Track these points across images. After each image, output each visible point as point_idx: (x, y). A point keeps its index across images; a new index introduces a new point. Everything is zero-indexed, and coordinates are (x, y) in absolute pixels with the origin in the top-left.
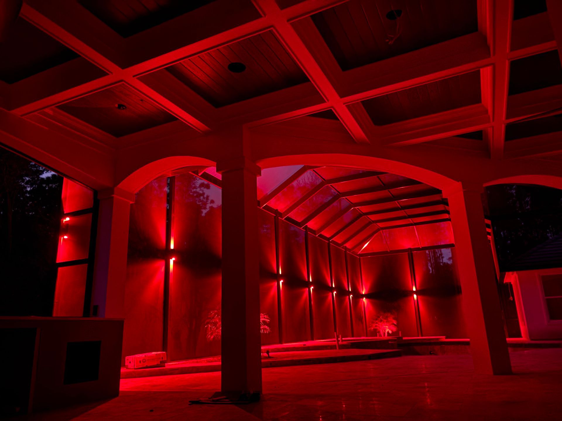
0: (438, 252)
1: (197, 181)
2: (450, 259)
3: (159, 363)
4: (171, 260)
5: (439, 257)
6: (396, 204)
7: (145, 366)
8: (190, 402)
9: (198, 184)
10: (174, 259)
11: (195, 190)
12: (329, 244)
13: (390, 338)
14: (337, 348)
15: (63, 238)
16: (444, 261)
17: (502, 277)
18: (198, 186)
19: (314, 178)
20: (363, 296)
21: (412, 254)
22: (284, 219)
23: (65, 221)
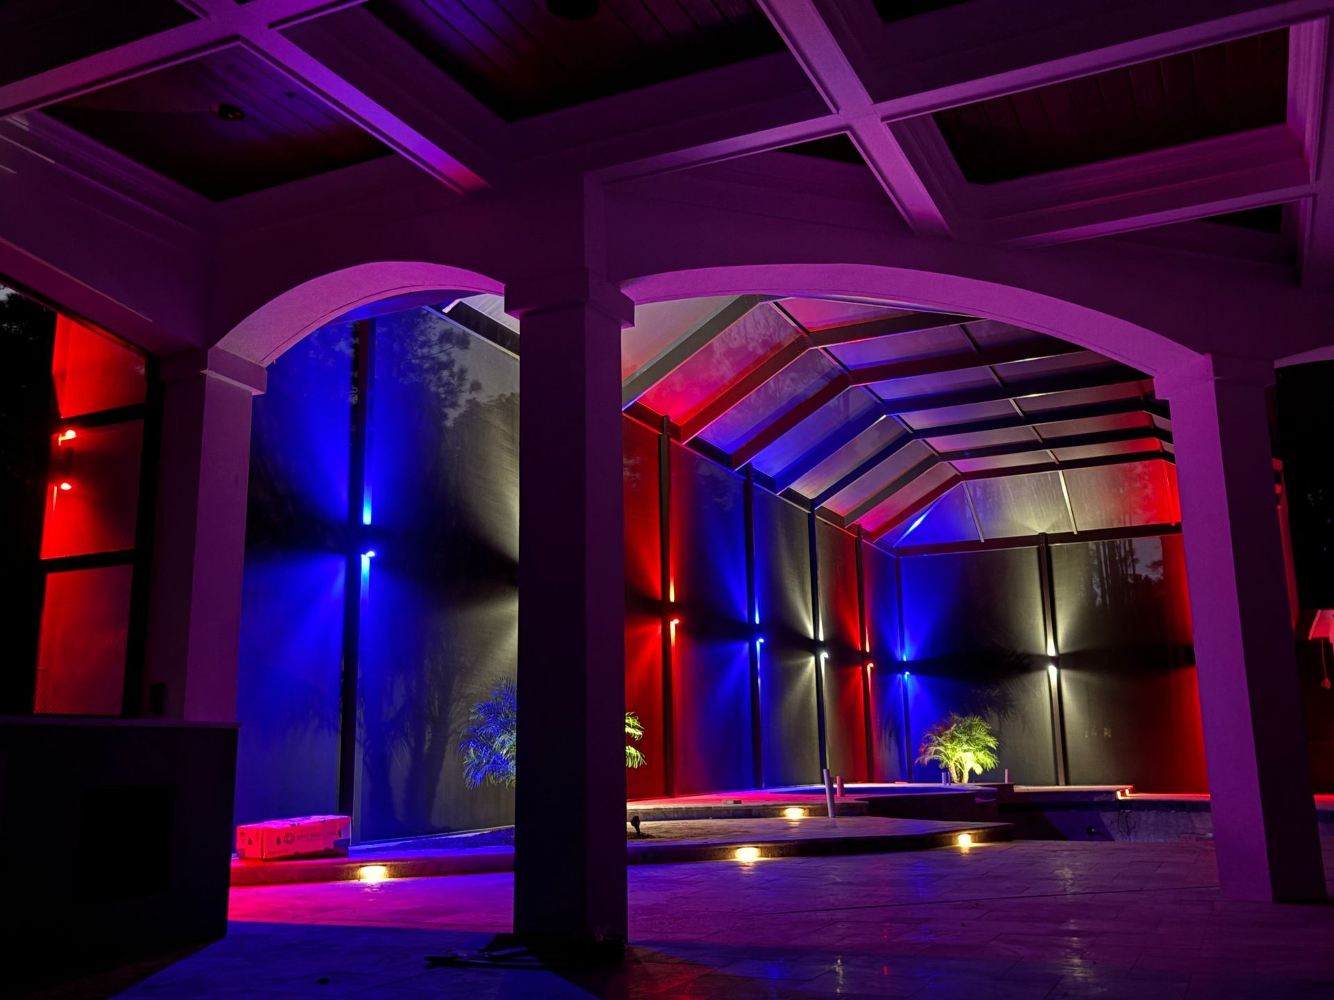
0: (1122, 545)
1: (432, 325)
2: (1155, 565)
3: (332, 847)
4: (363, 556)
5: (1125, 559)
6: (1013, 405)
7: (291, 853)
8: (427, 959)
9: (435, 334)
10: (371, 554)
11: (425, 350)
12: (811, 518)
13: (977, 786)
14: (830, 815)
15: (60, 490)
16: (1138, 572)
17: (1306, 622)
18: (434, 338)
19: (771, 323)
20: (903, 667)
21: (1048, 550)
22: (687, 444)
23: (63, 441)
